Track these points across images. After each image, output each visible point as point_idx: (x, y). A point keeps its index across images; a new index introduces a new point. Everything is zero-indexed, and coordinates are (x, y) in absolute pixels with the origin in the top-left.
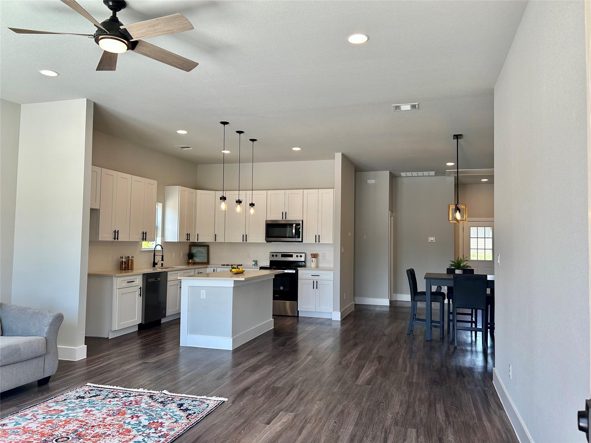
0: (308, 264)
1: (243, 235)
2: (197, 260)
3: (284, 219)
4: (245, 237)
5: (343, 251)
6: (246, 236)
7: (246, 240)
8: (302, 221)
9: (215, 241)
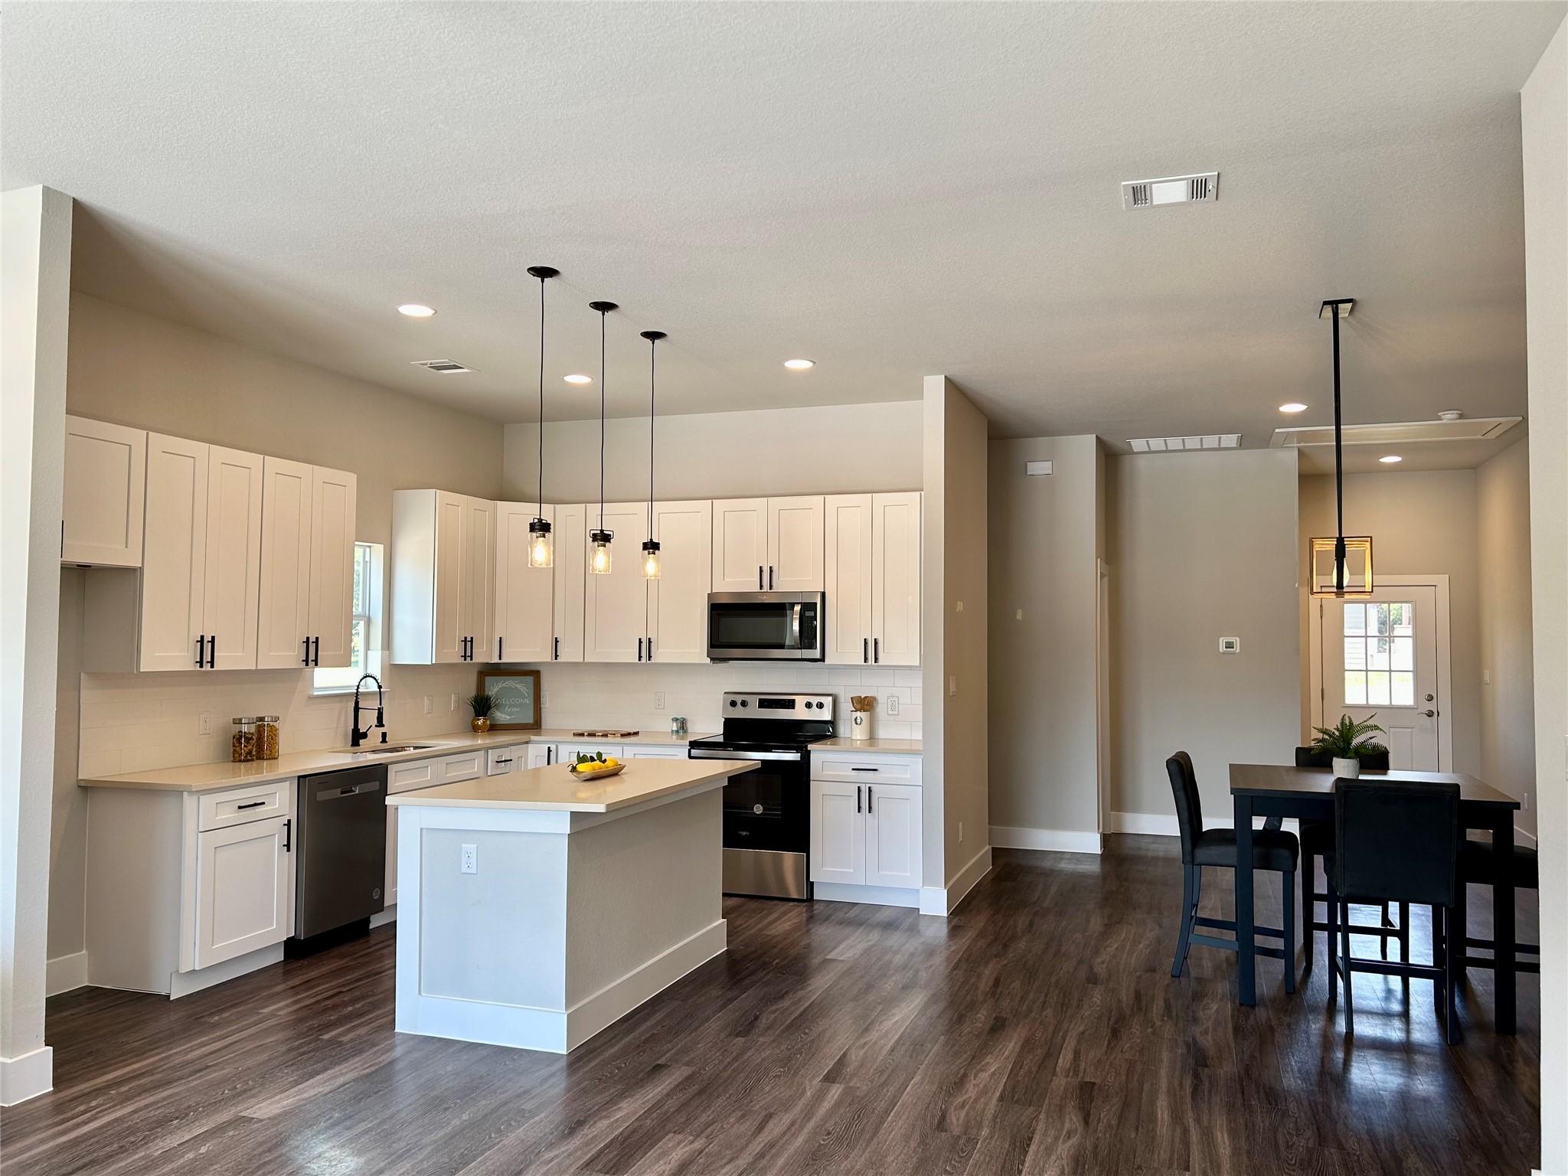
0: (843, 730)
1: (640, 639)
2: (502, 717)
3: (766, 588)
4: (646, 648)
5: (952, 689)
6: (650, 642)
7: (650, 657)
8: (823, 595)
9: (556, 659)
